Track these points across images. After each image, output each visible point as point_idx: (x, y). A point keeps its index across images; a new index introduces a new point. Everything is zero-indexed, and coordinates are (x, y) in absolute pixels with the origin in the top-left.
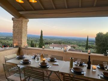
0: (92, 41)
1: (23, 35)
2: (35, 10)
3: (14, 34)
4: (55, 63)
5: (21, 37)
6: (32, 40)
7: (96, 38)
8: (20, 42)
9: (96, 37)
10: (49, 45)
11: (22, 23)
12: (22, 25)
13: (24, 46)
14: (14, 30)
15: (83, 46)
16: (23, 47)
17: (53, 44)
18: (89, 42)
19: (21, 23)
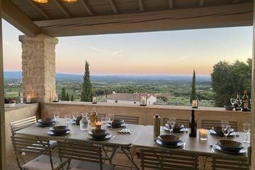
0: (204, 83)
1: (47, 75)
2: (72, 16)
3: (24, 73)
4: (123, 130)
5: (43, 80)
6: (62, 86)
7: (212, 75)
8: (39, 90)
9: (212, 72)
10: (104, 97)
11: (44, 47)
12: (43, 51)
13: (50, 99)
14: (24, 64)
15: (184, 95)
16: (48, 102)
17: (114, 92)
18: (197, 86)
19: (41, 47)
